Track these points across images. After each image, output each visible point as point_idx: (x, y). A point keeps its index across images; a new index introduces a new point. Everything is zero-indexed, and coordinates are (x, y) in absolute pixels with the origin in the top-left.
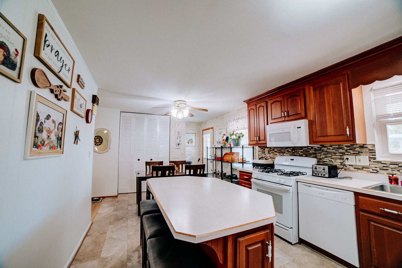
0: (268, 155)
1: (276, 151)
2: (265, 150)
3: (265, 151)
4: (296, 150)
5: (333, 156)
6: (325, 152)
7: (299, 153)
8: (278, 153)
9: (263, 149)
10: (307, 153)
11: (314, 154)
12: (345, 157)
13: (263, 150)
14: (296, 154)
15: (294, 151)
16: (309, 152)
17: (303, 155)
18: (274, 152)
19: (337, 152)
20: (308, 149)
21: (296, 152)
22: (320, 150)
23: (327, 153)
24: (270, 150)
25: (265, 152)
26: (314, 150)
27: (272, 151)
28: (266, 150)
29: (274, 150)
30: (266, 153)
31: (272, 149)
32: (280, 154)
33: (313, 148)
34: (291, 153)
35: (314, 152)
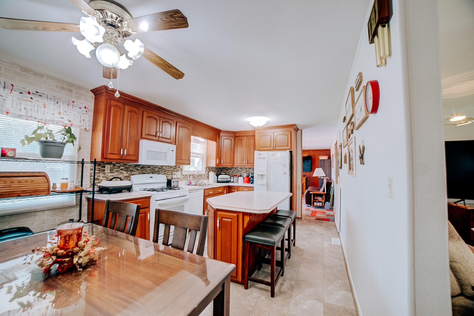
0: (110, 174)
1: (122, 169)
2: (104, 167)
3: (106, 168)
4: (145, 168)
5: (168, 173)
6: (165, 170)
7: (147, 171)
8: (125, 172)
9: (102, 165)
10: (153, 171)
11: (159, 171)
12: (174, 173)
13: (100, 167)
14: (144, 172)
15: (143, 169)
16: (155, 170)
17: (150, 173)
18: (119, 170)
19: (170, 170)
20: (154, 167)
21: (144, 170)
22: (162, 168)
23: (165, 171)
24: (113, 167)
25: (104, 171)
26: (158, 168)
27: (116, 168)
28: (108, 167)
29: (120, 167)
30: (106, 171)
31: (116, 166)
32: (127, 173)
33: (158, 167)
34: (140, 171)
35: (158, 170)
